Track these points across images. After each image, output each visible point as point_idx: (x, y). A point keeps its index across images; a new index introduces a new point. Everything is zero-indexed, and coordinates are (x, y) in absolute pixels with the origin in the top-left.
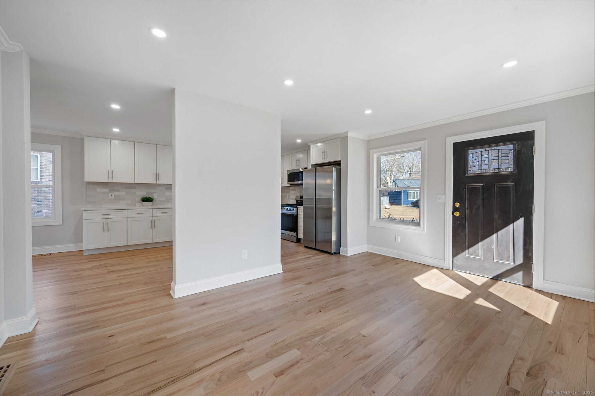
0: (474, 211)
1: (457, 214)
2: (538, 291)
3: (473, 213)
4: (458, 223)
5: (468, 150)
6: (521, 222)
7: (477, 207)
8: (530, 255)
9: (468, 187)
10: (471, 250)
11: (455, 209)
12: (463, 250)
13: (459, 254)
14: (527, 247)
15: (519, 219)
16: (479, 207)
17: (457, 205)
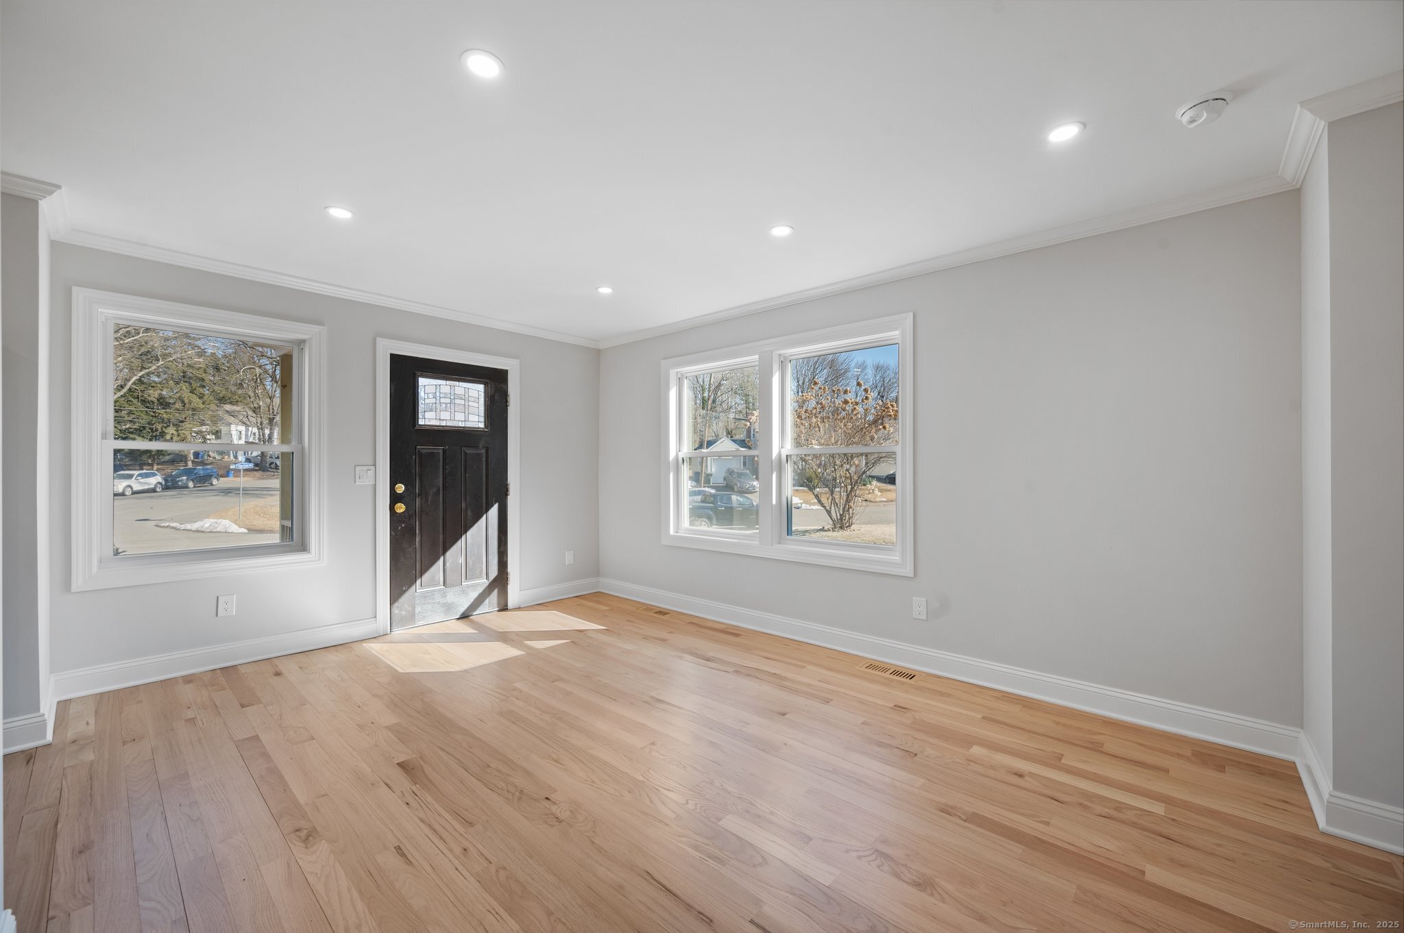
0: (430, 498)
1: (400, 508)
2: (519, 609)
3: (429, 503)
4: (402, 527)
5: (419, 376)
6: (494, 511)
7: (435, 490)
8: (505, 560)
9: (419, 451)
10: (426, 577)
11: (395, 498)
12: (412, 582)
13: (405, 591)
14: (502, 549)
15: (493, 505)
16: (438, 491)
17: (400, 488)
